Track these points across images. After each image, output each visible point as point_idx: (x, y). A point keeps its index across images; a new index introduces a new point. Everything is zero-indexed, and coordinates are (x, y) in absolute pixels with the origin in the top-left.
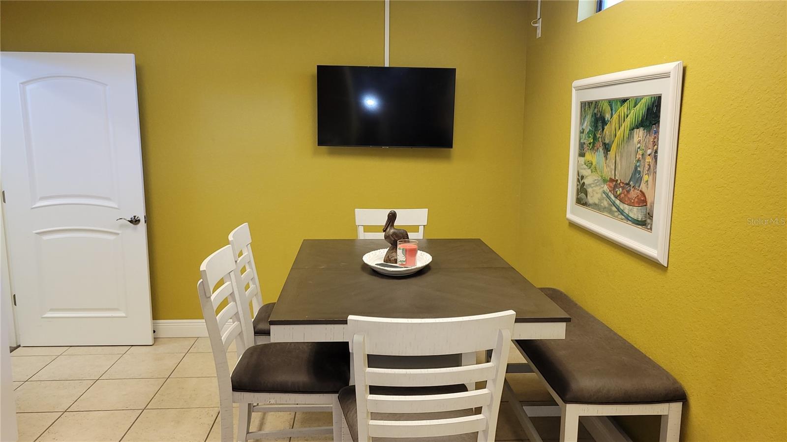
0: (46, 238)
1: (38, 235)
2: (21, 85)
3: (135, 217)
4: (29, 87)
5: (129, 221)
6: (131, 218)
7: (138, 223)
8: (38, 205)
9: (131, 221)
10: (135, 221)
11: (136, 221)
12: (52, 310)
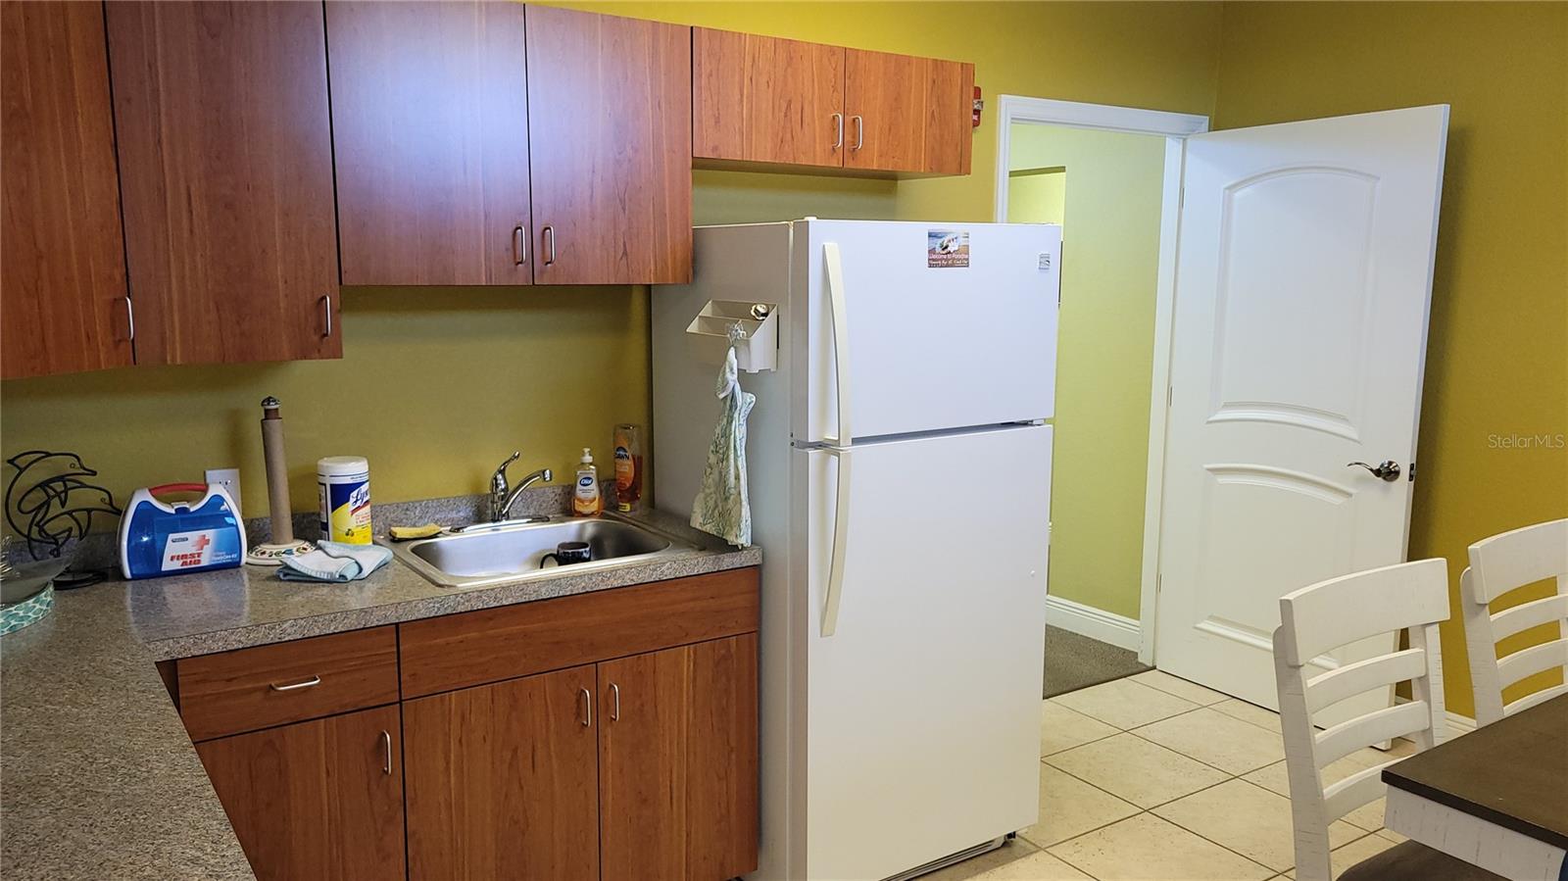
0: (1222, 480)
1: (1210, 473)
2: (1227, 191)
3: (1390, 463)
4: (1238, 195)
5: (1371, 470)
6: (1382, 465)
7: (1391, 480)
8: (1219, 416)
9: (1378, 473)
10: (1388, 473)
11: (1390, 472)
12: (1212, 618)
